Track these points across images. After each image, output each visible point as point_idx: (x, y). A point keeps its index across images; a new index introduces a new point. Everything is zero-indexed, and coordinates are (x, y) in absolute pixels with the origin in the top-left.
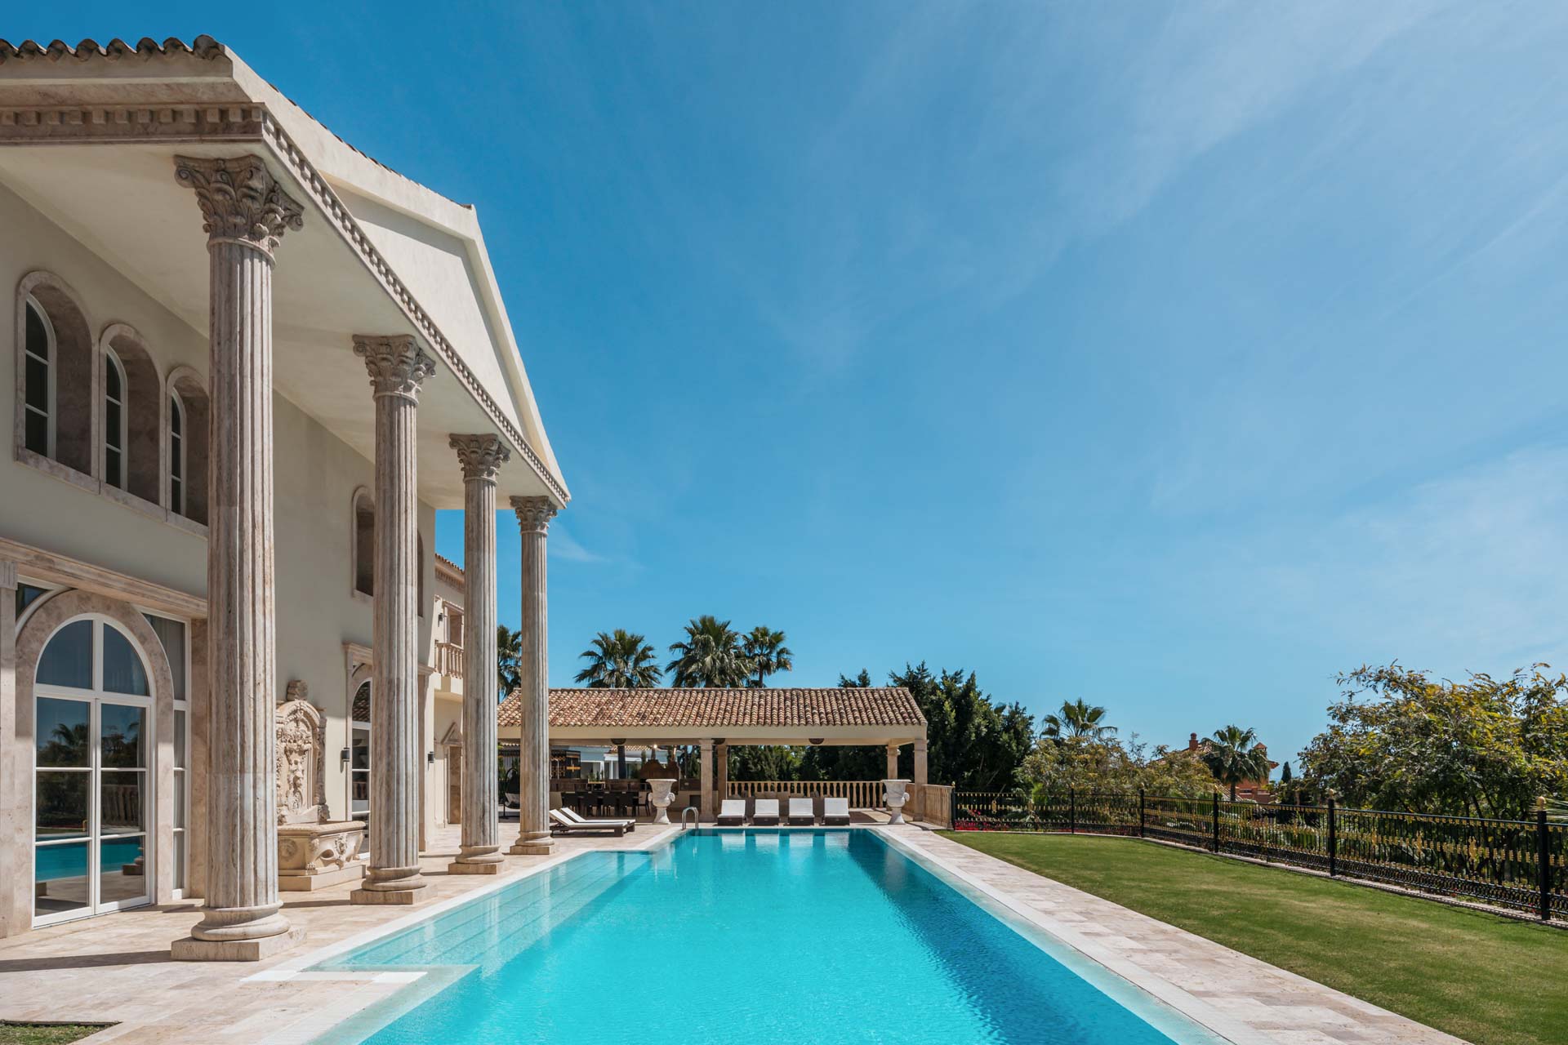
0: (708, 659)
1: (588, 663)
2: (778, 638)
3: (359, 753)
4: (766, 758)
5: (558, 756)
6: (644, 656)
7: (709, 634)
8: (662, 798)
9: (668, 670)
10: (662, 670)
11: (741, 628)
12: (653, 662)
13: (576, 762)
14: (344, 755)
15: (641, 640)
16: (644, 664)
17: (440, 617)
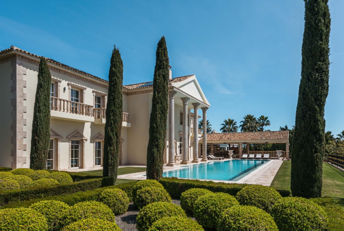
0: (248, 124)
1: (222, 126)
2: (266, 118)
3: (180, 146)
4: (261, 146)
5: (215, 146)
6: (234, 124)
7: (249, 118)
8: (231, 154)
9: (240, 127)
10: (239, 127)
11: (257, 117)
12: (236, 125)
13: (219, 147)
14: (179, 147)
15: (234, 120)
16: (234, 126)
17: (192, 123)
